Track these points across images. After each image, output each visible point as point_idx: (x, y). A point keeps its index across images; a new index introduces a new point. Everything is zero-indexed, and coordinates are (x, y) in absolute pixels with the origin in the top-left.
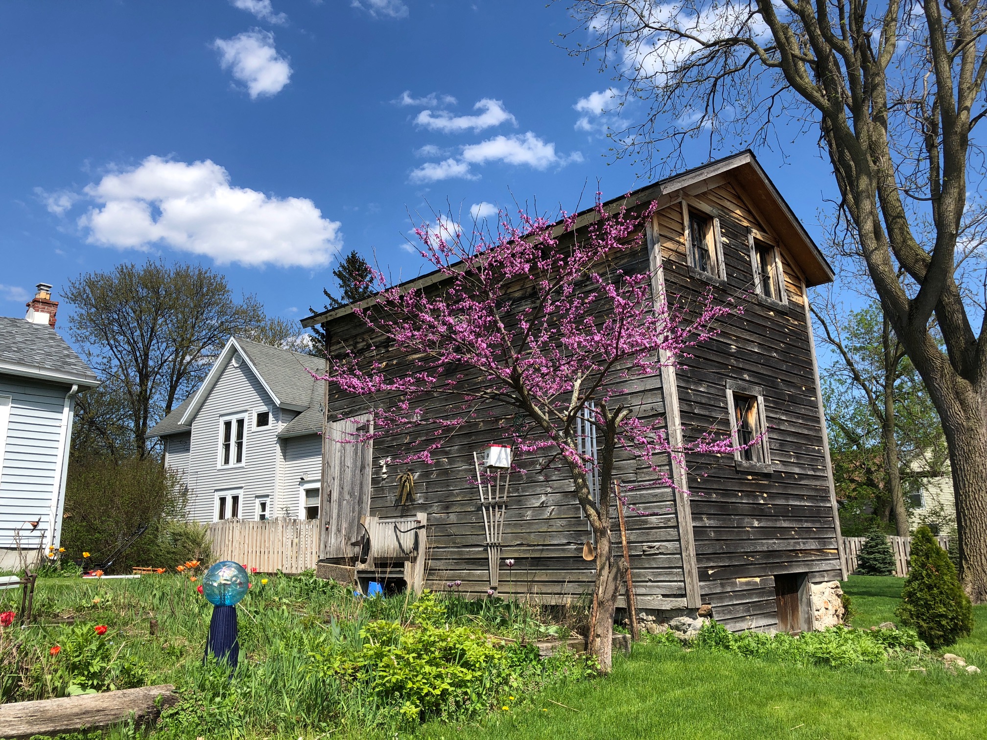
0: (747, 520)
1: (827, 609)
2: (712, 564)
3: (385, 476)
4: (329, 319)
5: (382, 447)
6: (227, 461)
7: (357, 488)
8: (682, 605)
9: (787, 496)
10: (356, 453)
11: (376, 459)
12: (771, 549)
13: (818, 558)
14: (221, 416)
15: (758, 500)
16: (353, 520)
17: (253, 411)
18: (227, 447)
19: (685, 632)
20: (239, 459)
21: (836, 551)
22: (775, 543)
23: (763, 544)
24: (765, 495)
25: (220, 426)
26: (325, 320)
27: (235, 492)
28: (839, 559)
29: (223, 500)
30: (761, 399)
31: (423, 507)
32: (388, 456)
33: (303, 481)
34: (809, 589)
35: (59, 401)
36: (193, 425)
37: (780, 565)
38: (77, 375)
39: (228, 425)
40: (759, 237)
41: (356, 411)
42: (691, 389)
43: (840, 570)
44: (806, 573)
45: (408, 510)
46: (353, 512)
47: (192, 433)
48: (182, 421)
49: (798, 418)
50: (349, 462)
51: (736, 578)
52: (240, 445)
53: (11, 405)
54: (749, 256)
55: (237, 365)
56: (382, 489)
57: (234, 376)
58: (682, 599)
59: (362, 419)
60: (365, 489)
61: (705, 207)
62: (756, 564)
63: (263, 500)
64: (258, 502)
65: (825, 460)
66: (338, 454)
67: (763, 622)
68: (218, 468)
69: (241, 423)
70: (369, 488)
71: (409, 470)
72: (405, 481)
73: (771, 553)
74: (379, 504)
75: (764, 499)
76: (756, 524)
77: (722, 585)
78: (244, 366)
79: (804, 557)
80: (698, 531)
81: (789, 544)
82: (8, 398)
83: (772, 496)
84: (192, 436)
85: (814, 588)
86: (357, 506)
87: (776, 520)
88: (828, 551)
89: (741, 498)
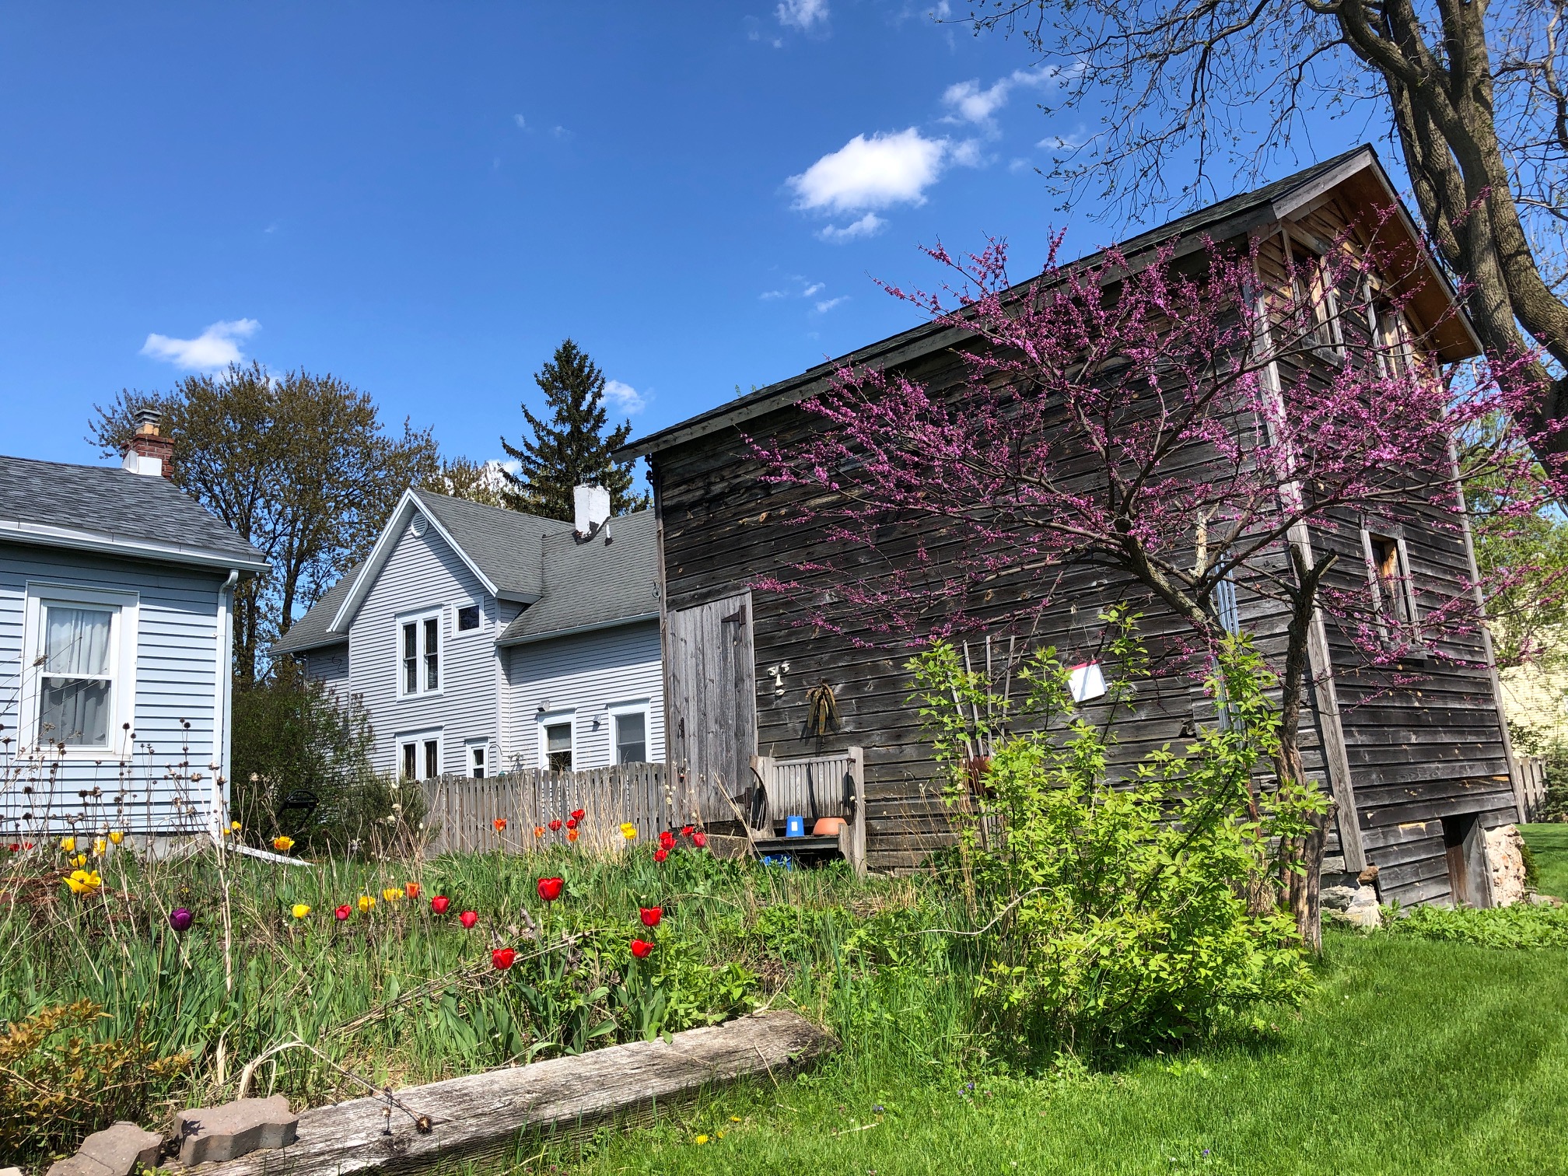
0: (1403, 733)
1: (1507, 868)
2: (1370, 804)
3: (781, 692)
4: (663, 447)
5: (768, 647)
6: (412, 685)
7: (732, 713)
8: (1336, 867)
9: (1444, 695)
10: (725, 659)
11: (761, 667)
12: (1434, 777)
13: (1489, 790)
14: (398, 615)
15: (1413, 702)
16: (729, 763)
17: (452, 606)
18: (411, 665)
19: (1344, 909)
20: (433, 684)
21: (1507, 779)
22: (1438, 768)
23: (1424, 770)
24: (1420, 694)
25: (397, 632)
26: (656, 450)
27: (430, 736)
28: (1512, 790)
29: (410, 750)
30: (1402, 544)
31: (855, 738)
32: (782, 661)
33: (542, 713)
34: (1482, 839)
35: (210, 597)
36: (351, 632)
37: (1445, 803)
38: (235, 554)
39: (410, 630)
40: (1376, 287)
41: (719, 592)
42: (1321, 531)
43: (1515, 807)
44: (1476, 814)
45: (828, 743)
46: (728, 751)
47: (351, 645)
48: (333, 627)
49: (1445, 572)
50: (712, 672)
51: (1397, 824)
52: (432, 661)
53: (139, 605)
54: (1367, 318)
55: (417, 534)
56: (777, 712)
57: (415, 554)
58: (1337, 858)
59: (731, 606)
60: (746, 712)
61: (1311, 242)
62: (1418, 802)
63: (478, 746)
64: (470, 750)
65: (1481, 638)
66: (691, 662)
67: (1435, 890)
68: (398, 699)
69: (431, 625)
70: (753, 712)
71: (825, 681)
72: (820, 698)
73: (1435, 784)
74: (775, 735)
75: (1420, 701)
76: (1414, 739)
77: (1385, 835)
78: (430, 536)
79: (1472, 789)
80: (1353, 751)
81: (1453, 769)
82: (135, 594)
83: (1428, 694)
84: (351, 649)
85: (1489, 836)
86: (733, 742)
87: (1436, 733)
88: (1499, 778)
89: (1393, 699)
